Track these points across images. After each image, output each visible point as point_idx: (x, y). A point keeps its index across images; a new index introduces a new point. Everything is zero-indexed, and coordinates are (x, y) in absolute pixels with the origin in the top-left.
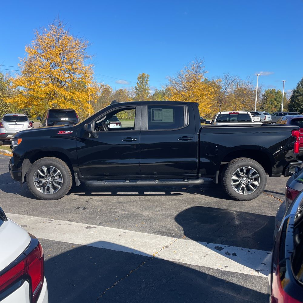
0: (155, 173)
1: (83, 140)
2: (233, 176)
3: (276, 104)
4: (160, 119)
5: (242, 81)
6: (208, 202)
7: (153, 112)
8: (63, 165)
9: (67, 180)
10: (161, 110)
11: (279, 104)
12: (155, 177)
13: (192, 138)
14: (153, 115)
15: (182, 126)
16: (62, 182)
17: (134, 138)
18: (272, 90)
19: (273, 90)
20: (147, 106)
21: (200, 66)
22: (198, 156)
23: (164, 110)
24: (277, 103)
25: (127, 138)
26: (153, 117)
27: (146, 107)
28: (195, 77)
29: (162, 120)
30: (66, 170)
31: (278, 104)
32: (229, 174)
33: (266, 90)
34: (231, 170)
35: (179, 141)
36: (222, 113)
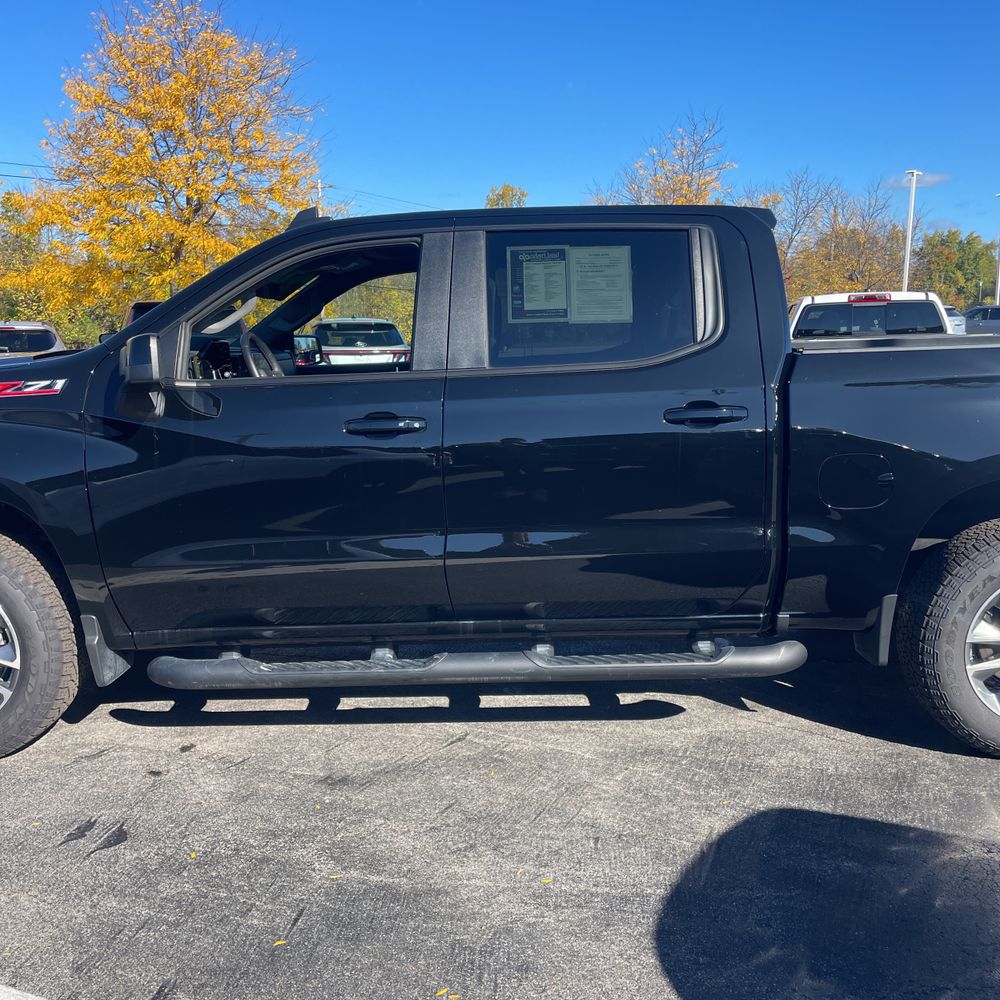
0: (532, 605)
1: (124, 432)
2: (977, 623)
3: (962, 282)
4: (558, 304)
5: (850, 198)
6: (831, 770)
7: (517, 265)
8: (16, 575)
9: (41, 656)
10: (562, 256)
11: (974, 283)
12: (536, 632)
13: (743, 414)
14: (518, 281)
15: (683, 343)
16: (16, 664)
17: (411, 418)
18: (948, 236)
19: (953, 235)
20: (482, 235)
21: (706, 146)
22: (774, 518)
23: (577, 254)
24: (967, 280)
25: (370, 417)
26: (519, 295)
27: (476, 238)
28: (689, 186)
29: (566, 311)
30: (38, 601)
31: (969, 283)
32: (954, 614)
33: (926, 236)
34: (966, 591)
35: (664, 427)
36: (820, 300)
